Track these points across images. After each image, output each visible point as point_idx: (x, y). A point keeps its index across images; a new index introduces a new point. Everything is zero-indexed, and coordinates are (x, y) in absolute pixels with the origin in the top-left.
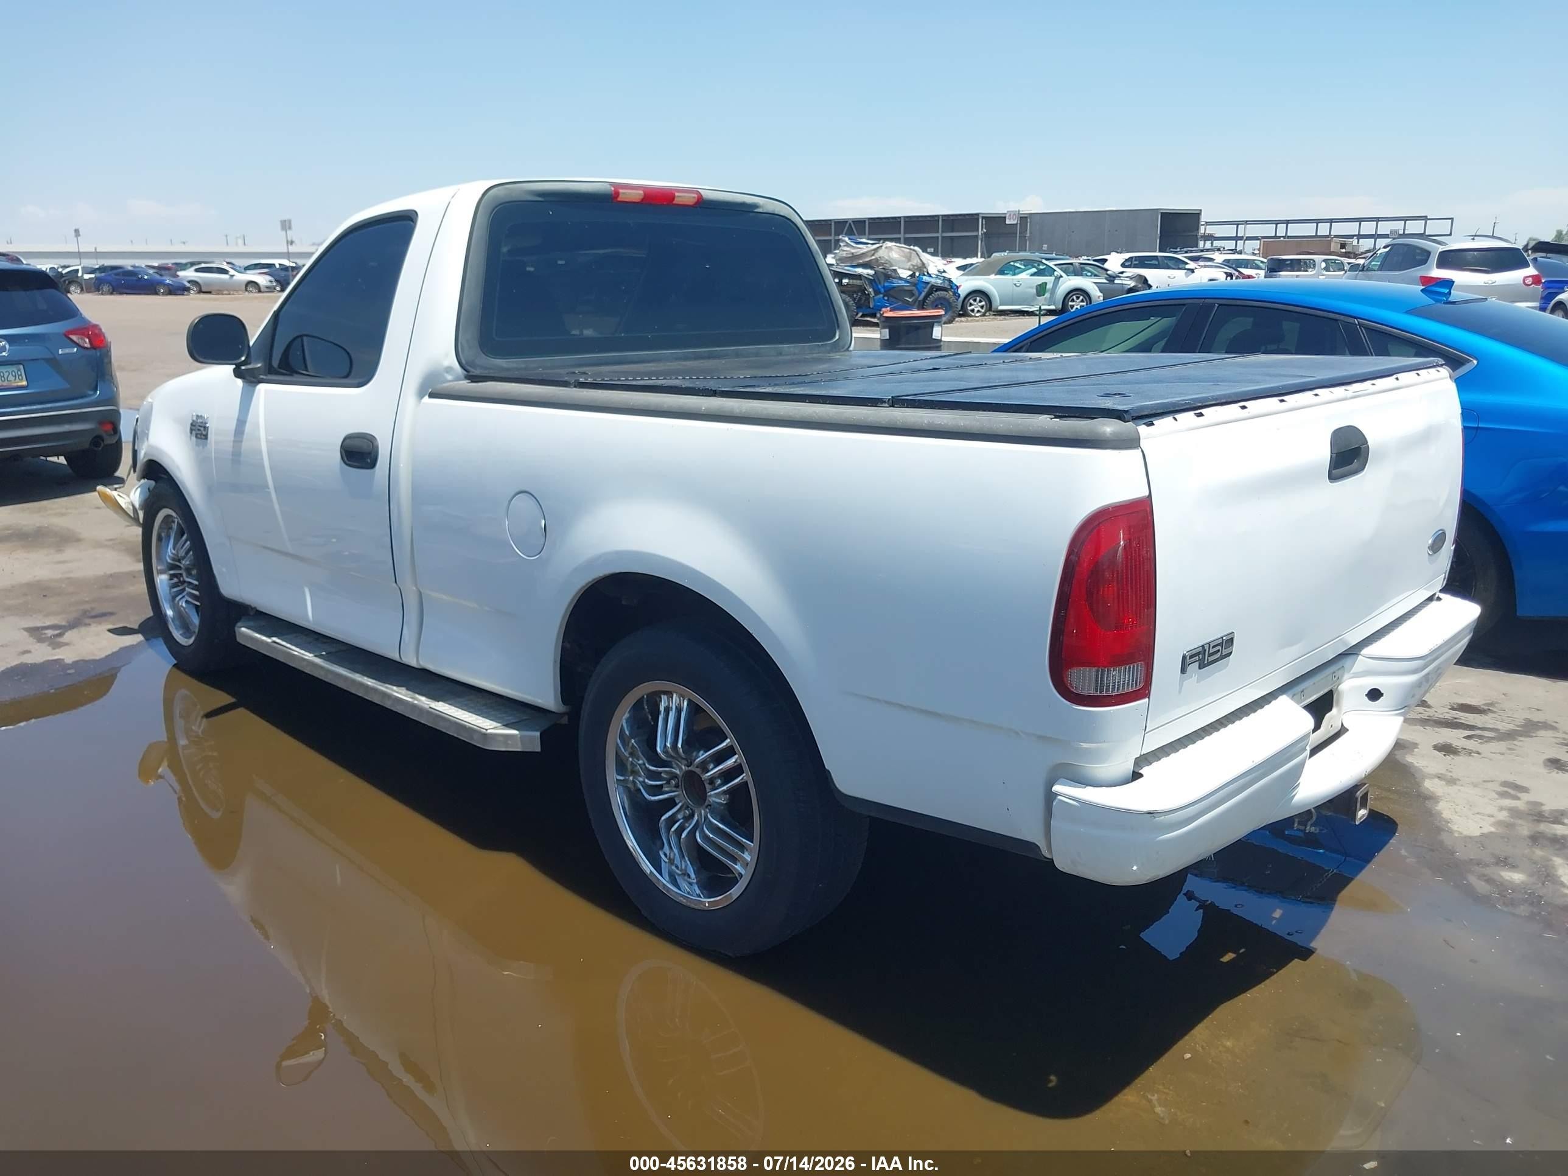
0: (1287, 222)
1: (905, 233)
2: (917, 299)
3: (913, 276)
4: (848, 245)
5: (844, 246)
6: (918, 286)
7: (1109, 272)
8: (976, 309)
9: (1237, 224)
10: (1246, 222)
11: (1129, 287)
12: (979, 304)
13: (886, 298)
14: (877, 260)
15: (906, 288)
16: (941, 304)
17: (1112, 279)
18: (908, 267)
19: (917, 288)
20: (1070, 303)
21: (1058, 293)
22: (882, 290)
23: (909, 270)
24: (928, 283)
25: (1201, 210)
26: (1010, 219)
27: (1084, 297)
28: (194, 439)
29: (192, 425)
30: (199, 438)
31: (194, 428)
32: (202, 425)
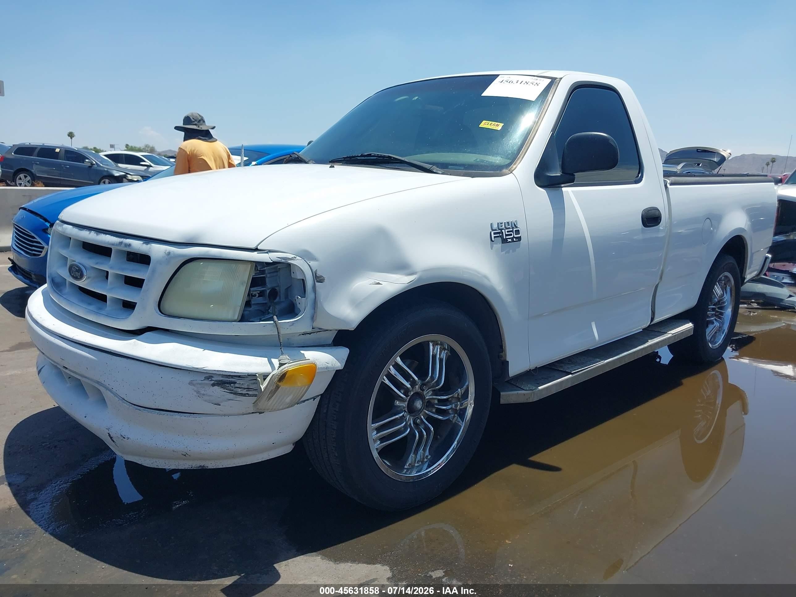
28: (498, 245)
29: (494, 234)
30: (508, 242)
31: (499, 235)
32: (512, 230)
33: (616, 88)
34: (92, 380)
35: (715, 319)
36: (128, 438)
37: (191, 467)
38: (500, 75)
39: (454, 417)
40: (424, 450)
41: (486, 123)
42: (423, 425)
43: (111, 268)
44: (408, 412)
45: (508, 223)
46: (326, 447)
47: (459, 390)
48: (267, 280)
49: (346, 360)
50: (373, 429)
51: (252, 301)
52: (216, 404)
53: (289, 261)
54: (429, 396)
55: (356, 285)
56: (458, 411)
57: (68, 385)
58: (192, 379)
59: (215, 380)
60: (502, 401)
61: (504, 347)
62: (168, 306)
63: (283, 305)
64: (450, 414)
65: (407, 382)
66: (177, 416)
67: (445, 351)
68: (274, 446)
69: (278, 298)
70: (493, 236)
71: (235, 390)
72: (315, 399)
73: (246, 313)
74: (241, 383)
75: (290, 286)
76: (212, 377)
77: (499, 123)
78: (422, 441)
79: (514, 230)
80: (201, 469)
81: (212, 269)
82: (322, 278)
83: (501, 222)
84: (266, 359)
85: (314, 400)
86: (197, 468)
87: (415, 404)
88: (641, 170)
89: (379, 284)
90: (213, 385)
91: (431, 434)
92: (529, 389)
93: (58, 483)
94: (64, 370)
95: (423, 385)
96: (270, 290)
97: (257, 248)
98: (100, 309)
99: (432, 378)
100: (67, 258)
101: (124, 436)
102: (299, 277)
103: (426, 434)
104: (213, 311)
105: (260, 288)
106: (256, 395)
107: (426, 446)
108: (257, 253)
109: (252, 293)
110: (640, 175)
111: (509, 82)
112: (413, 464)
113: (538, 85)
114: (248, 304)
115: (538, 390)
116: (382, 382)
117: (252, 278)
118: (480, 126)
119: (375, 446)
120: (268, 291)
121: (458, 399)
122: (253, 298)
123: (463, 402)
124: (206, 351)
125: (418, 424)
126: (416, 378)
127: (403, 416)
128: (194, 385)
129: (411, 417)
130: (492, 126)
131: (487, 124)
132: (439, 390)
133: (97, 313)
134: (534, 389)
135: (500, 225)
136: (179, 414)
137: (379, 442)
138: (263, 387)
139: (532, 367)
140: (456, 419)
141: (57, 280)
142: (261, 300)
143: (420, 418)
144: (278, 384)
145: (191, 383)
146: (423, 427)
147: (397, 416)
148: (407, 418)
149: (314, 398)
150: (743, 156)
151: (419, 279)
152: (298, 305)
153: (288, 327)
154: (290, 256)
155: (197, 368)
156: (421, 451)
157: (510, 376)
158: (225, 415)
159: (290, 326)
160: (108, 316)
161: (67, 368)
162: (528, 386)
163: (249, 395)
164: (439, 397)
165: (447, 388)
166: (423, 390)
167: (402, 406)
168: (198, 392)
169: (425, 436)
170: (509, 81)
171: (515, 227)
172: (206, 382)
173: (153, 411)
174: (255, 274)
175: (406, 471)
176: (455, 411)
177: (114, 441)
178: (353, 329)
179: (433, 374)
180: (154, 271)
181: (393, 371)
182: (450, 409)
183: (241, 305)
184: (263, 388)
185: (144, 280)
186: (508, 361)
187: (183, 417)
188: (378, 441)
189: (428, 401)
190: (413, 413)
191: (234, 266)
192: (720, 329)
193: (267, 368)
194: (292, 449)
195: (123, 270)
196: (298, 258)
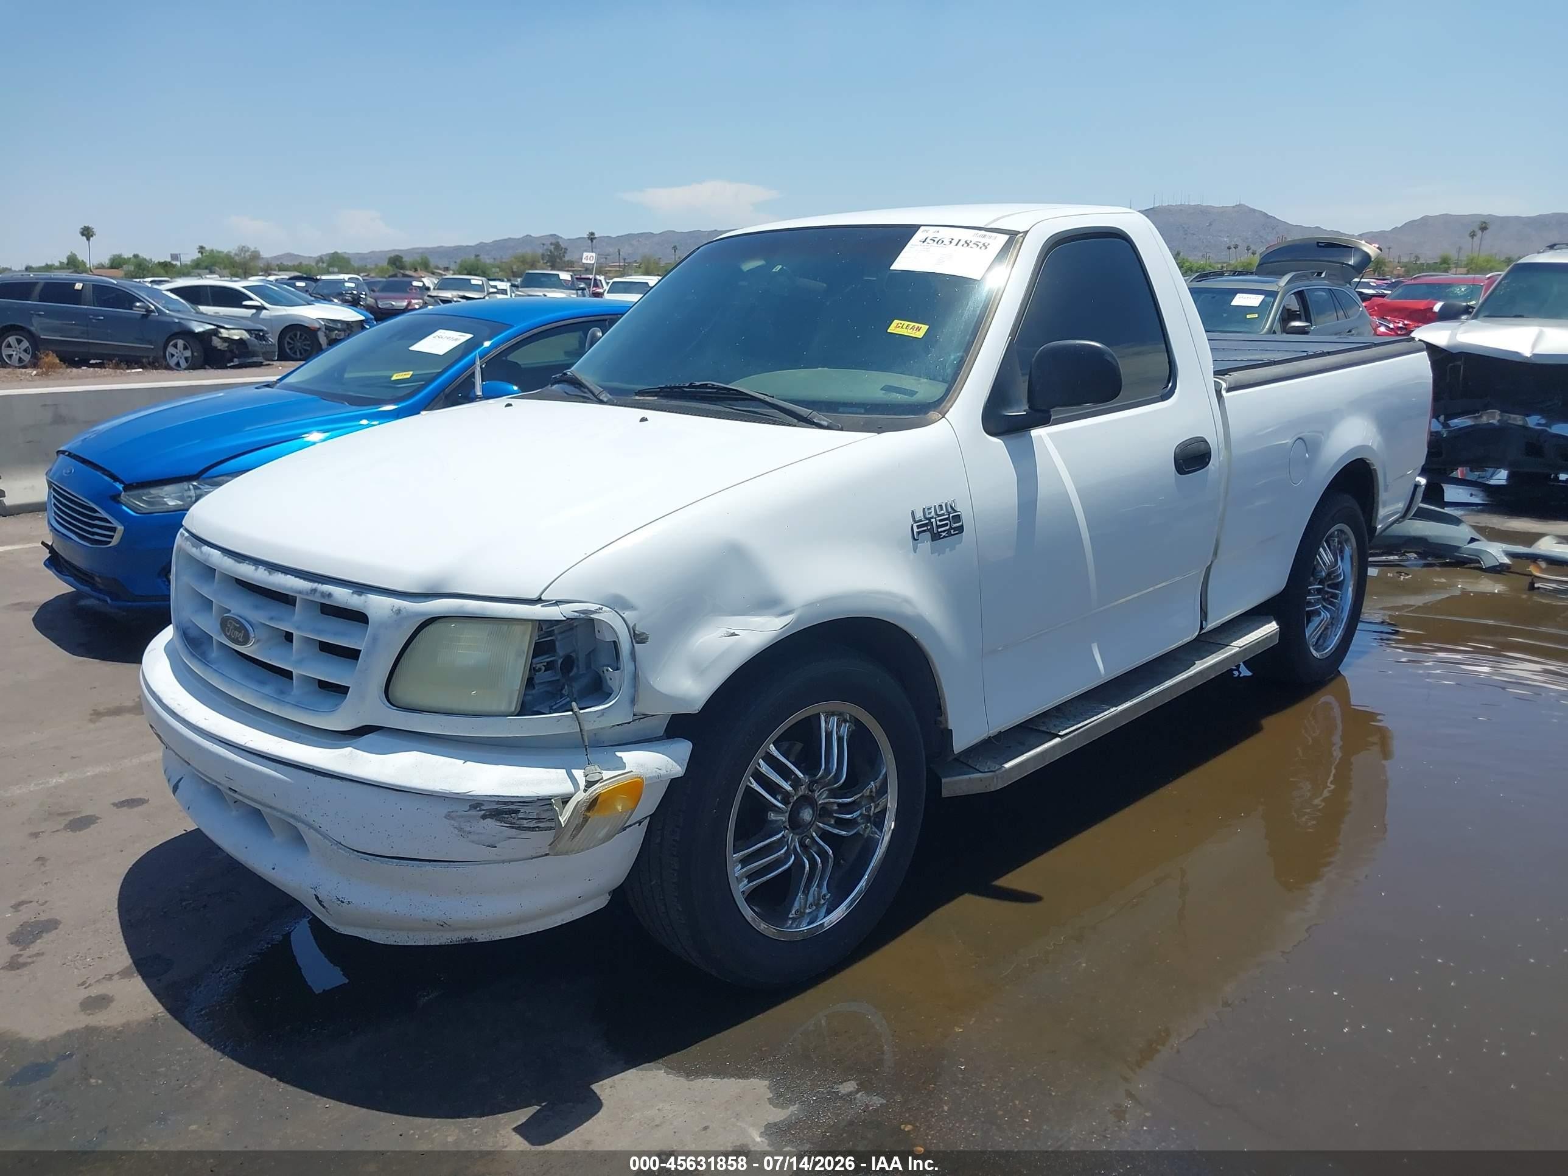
28: (926, 544)
29: (918, 527)
30: (942, 538)
31: (925, 528)
32: (947, 516)
33: (1127, 232)
34: (282, 812)
35: (1324, 607)
36: (349, 902)
37: (451, 942)
38: (922, 228)
39: (866, 828)
40: (819, 886)
41: (899, 325)
42: (816, 847)
43: (298, 628)
44: (789, 829)
45: (941, 506)
46: (662, 897)
47: (872, 783)
48: (557, 644)
49: (687, 760)
50: (737, 862)
51: (535, 678)
52: (489, 846)
53: (592, 616)
54: (824, 799)
55: (701, 641)
56: (872, 819)
57: (234, 813)
58: (449, 810)
59: (487, 810)
60: (945, 793)
61: (944, 708)
62: (400, 691)
63: (584, 682)
64: (858, 824)
65: (787, 782)
66: (428, 867)
67: (845, 723)
68: (581, 900)
69: (575, 670)
70: (916, 530)
71: (518, 822)
72: (642, 824)
73: (529, 698)
74: (527, 812)
75: (593, 650)
76: (482, 805)
77: (920, 325)
78: (815, 872)
79: (951, 515)
80: (465, 944)
81: (470, 634)
82: (645, 635)
83: (928, 506)
84: (564, 771)
85: (639, 825)
86: (460, 943)
87: (801, 815)
88: (1172, 376)
89: (734, 634)
90: (484, 817)
91: (830, 860)
92: (989, 770)
93: (224, 969)
94: (231, 793)
95: (812, 783)
96: (562, 660)
97: (540, 598)
98: (282, 692)
99: (828, 770)
100: (212, 601)
101: (343, 900)
102: (609, 638)
103: (821, 861)
104: (475, 699)
105: (548, 658)
106: (550, 829)
107: (821, 879)
108: (542, 606)
109: (534, 666)
110: (1170, 385)
111: (937, 242)
112: (802, 910)
113: (986, 248)
114: (530, 683)
115: (1003, 769)
116: (747, 786)
117: (535, 643)
118: (889, 331)
119: (740, 888)
120: (560, 661)
121: (871, 798)
122: (537, 673)
123: (877, 803)
124: (468, 763)
125: (807, 846)
126: (801, 775)
127: (783, 836)
128: (453, 818)
129: (794, 836)
130: (909, 331)
131: (901, 326)
132: (841, 788)
133: (279, 701)
134: (997, 770)
135: (927, 512)
136: (431, 863)
137: (746, 881)
138: (563, 819)
139: (993, 732)
140: (869, 830)
141: (193, 633)
142: (548, 676)
143: (810, 836)
144: (586, 815)
145: (448, 816)
146: (815, 849)
147: (773, 839)
148: (788, 839)
149: (640, 823)
150: (1425, 220)
151: (797, 621)
152: (609, 681)
153: (595, 719)
154: (593, 607)
155: (458, 793)
156: (814, 888)
157: (955, 753)
158: (503, 862)
159: (598, 717)
160: (297, 706)
161: (236, 791)
162: (987, 763)
163: (541, 829)
164: (840, 801)
165: (853, 783)
166: (813, 791)
167: (780, 820)
168: (460, 829)
169: (820, 865)
170: (936, 240)
171: (953, 512)
172: (473, 813)
173: (389, 861)
174: (539, 636)
175: (792, 923)
176: (867, 818)
177: (324, 907)
178: (697, 712)
179: (829, 763)
180: (375, 639)
181: (764, 768)
182: (858, 816)
183: (520, 688)
184: (564, 822)
185: (360, 651)
186: (951, 730)
187: (439, 869)
188: (744, 879)
189: (822, 807)
190: (798, 828)
191: (507, 626)
192: (1333, 622)
193: (567, 787)
194: (607, 902)
195: (319, 632)
196: (605, 608)
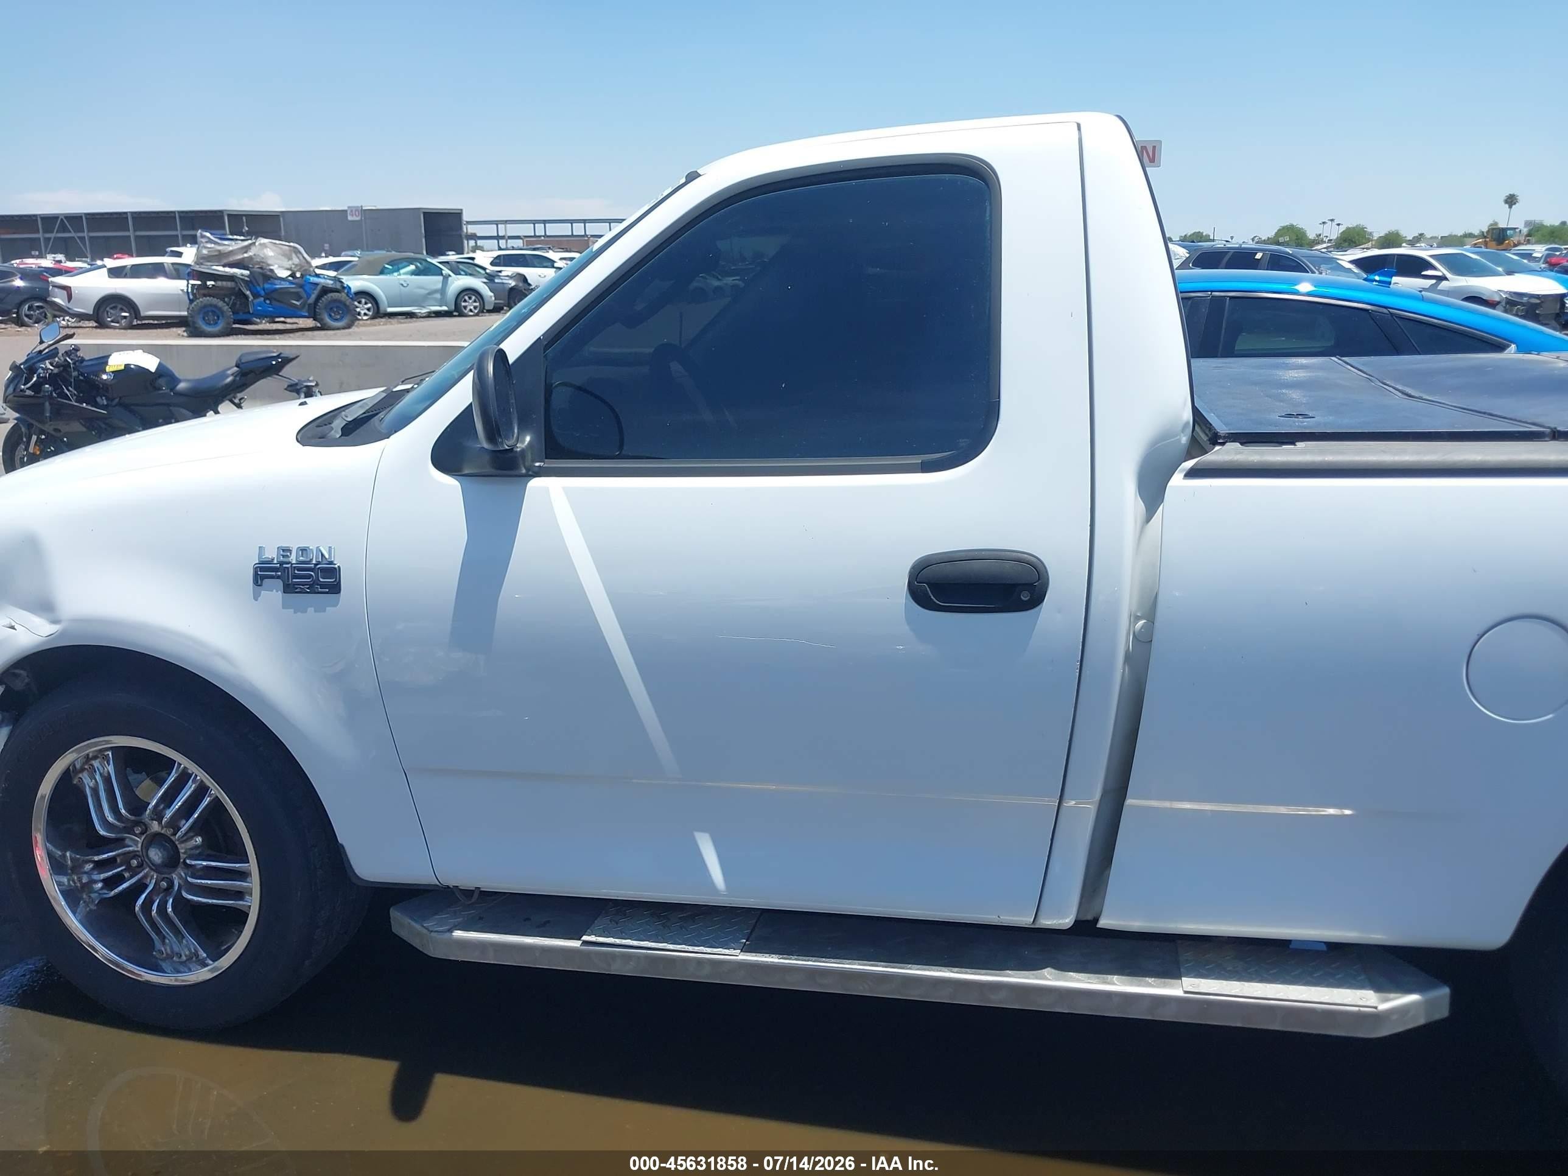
0: (545, 222)
1: (135, 231)
2: (306, 301)
3: (293, 275)
4: (211, 241)
5: (206, 242)
6: (306, 288)
7: (488, 271)
8: (363, 312)
9: (497, 223)
10: (506, 222)
11: (510, 286)
12: (366, 306)
13: (268, 302)
14: (250, 258)
15: (292, 290)
16: (337, 307)
17: (492, 278)
18: (289, 267)
19: (305, 291)
20: (463, 304)
21: (449, 294)
22: (262, 293)
23: (288, 269)
24: (316, 284)
25: (461, 210)
26: (352, 215)
27: (476, 297)
29: (263, 570)
30: (301, 592)
31: (274, 574)
32: (313, 566)
70: (258, 572)
79: (319, 565)
135: (282, 553)
171: (324, 561)
